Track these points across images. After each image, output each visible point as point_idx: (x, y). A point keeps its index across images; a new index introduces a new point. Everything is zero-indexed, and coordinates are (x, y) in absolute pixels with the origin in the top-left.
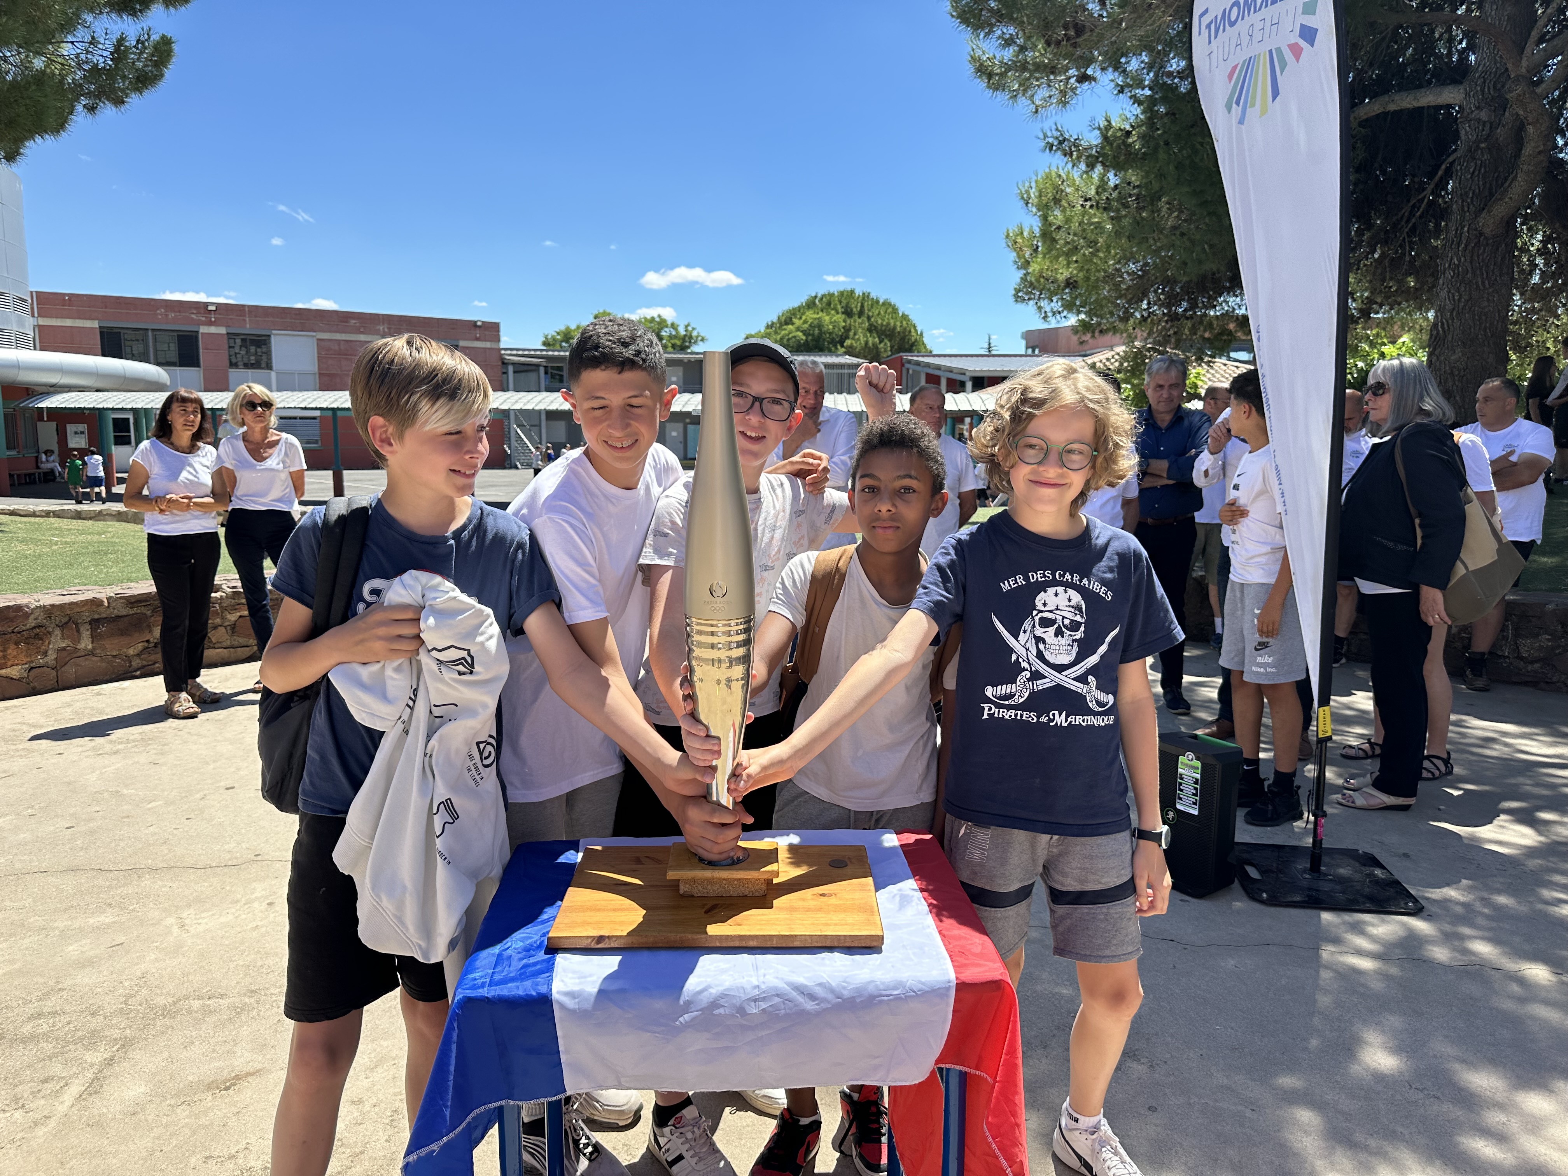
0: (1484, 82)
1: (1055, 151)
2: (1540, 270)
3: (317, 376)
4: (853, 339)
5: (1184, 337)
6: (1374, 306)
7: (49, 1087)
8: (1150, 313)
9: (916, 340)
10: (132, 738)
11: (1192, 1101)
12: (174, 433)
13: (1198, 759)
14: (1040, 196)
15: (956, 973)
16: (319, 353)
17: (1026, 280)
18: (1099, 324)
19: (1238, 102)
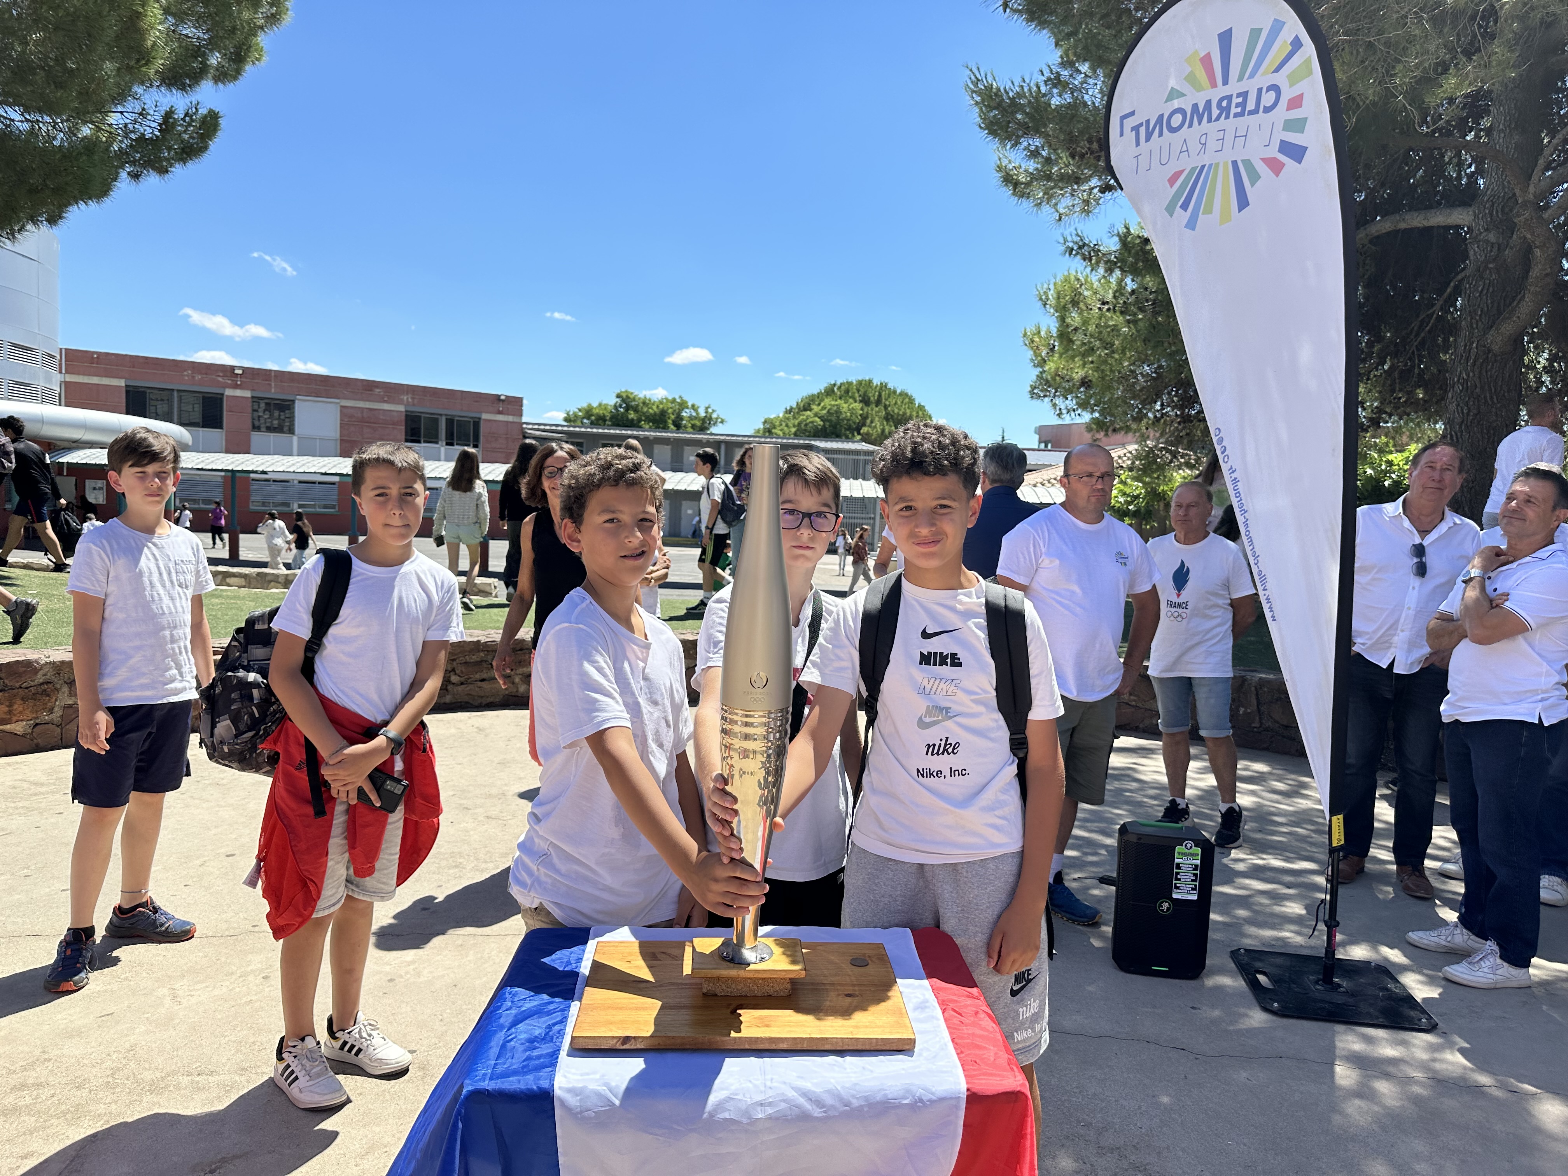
0: (1493, 205)
1: (1075, 255)
3: (339, 442)
4: (870, 426)
5: (1196, 438)
6: (1384, 416)
8: (1163, 414)
14: (1059, 298)
15: (967, 1083)
16: (341, 420)
17: (1042, 378)
18: (1112, 423)
19: (1185, 207)
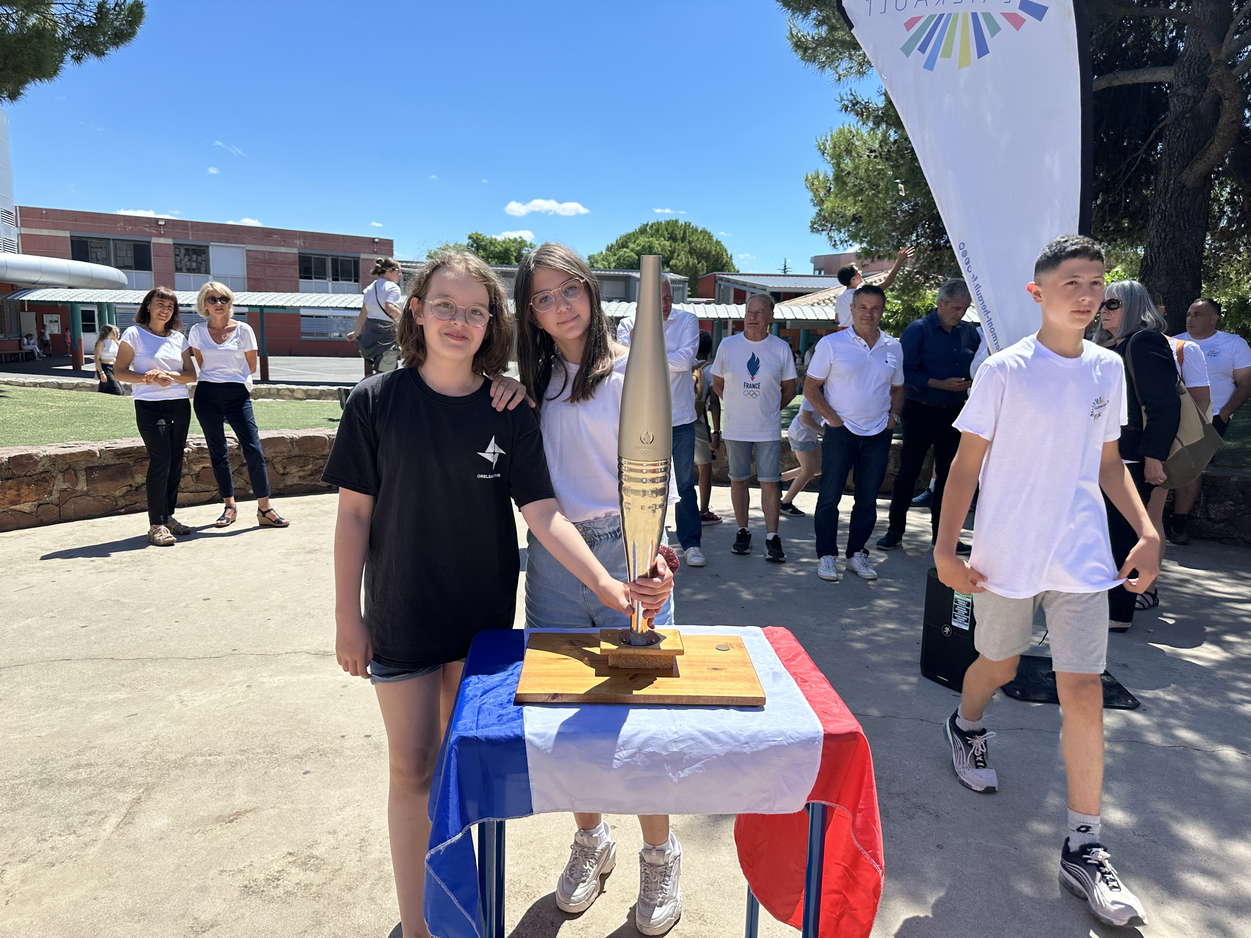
0: (1190, 65)
1: (850, 112)
2: (1228, 216)
3: (246, 279)
4: (677, 259)
5: (945, 263)
7: (92, 819)
8: (918, 243)
9: (727, 262)
10: (124, 560)
11: (969, 842)
12: (152, 321)
14: (835, 147)
15: (823, 726)
16: (247, 261)
17: (821, 215)
18: (878, 251)
19: (922, 49)
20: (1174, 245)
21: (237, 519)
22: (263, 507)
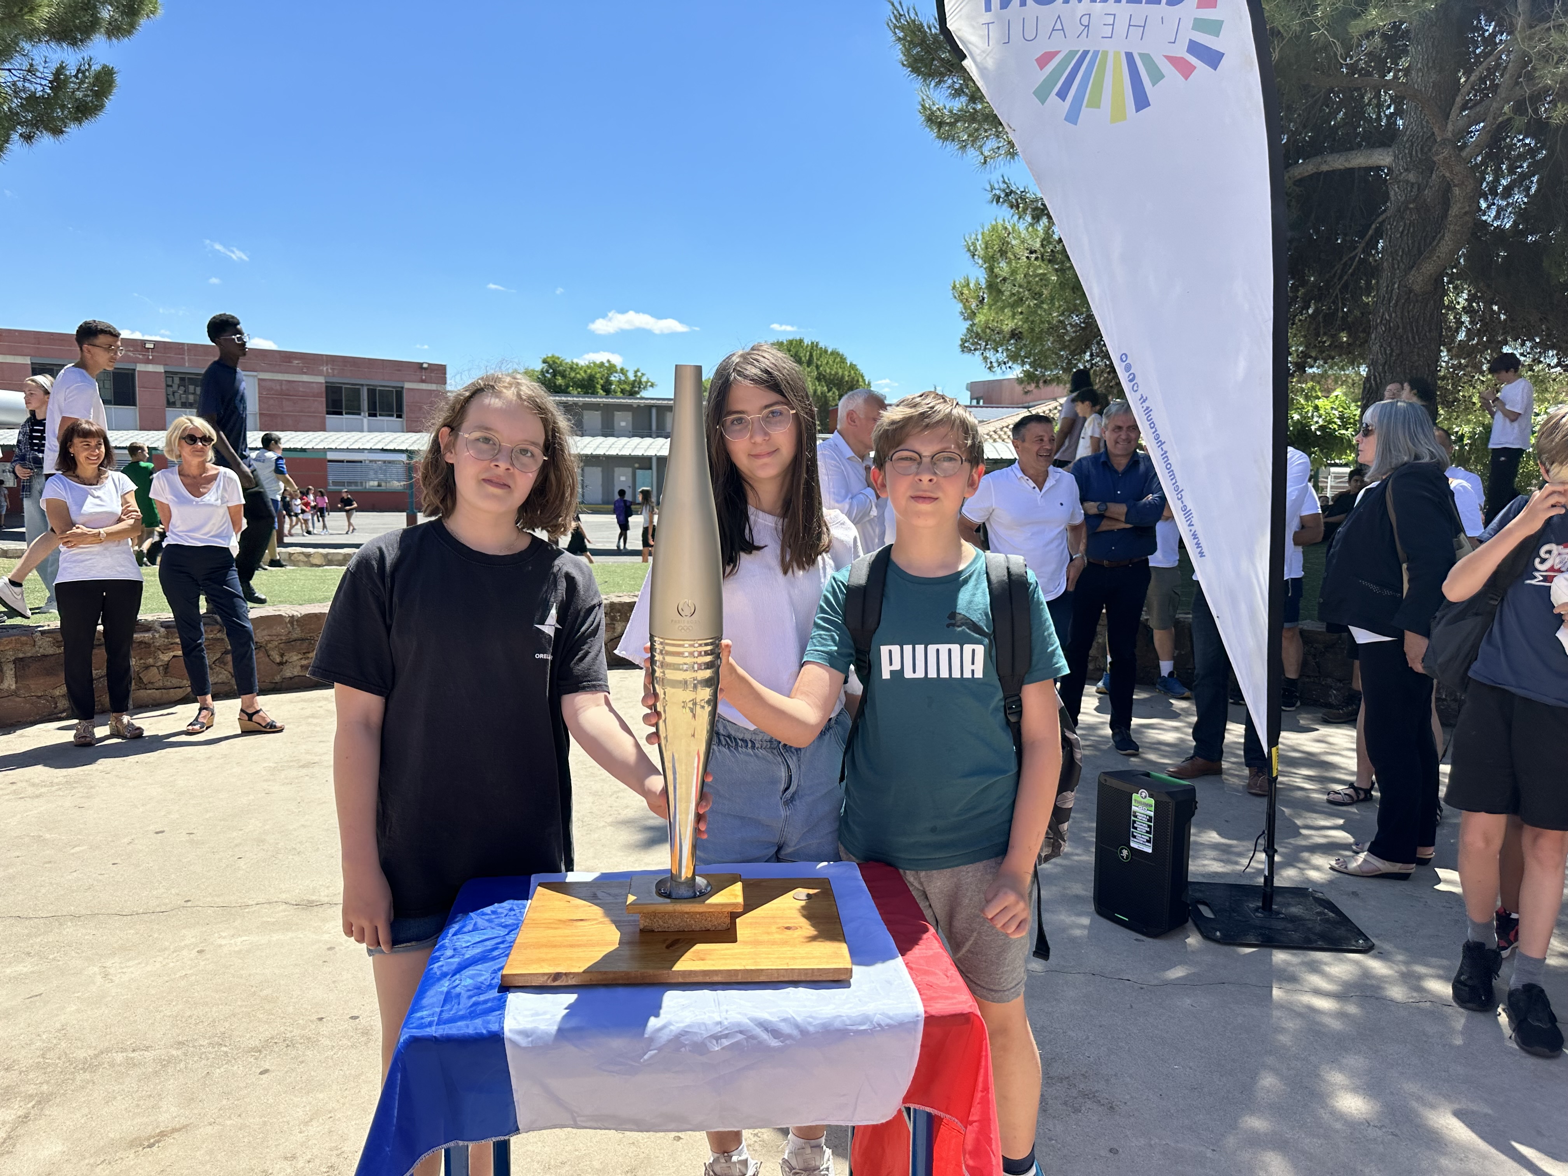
0: (1412, 145)
1: (1002, 203)
2: (1466, 327)
3: (258, 416)
6: (1309, 360)
11: (1153, 1142)
12: (79, 466)
13: (1151, 796)
14: (987, 248)
15: (924, 1006)
16: (260, 393)
17: (972, 331)
18: (1043, 375)
19: (1062, 94)
20: (1401, 362)
21: (214, 723)
22: (248, 707)
